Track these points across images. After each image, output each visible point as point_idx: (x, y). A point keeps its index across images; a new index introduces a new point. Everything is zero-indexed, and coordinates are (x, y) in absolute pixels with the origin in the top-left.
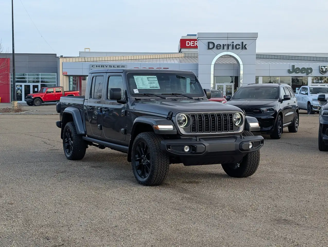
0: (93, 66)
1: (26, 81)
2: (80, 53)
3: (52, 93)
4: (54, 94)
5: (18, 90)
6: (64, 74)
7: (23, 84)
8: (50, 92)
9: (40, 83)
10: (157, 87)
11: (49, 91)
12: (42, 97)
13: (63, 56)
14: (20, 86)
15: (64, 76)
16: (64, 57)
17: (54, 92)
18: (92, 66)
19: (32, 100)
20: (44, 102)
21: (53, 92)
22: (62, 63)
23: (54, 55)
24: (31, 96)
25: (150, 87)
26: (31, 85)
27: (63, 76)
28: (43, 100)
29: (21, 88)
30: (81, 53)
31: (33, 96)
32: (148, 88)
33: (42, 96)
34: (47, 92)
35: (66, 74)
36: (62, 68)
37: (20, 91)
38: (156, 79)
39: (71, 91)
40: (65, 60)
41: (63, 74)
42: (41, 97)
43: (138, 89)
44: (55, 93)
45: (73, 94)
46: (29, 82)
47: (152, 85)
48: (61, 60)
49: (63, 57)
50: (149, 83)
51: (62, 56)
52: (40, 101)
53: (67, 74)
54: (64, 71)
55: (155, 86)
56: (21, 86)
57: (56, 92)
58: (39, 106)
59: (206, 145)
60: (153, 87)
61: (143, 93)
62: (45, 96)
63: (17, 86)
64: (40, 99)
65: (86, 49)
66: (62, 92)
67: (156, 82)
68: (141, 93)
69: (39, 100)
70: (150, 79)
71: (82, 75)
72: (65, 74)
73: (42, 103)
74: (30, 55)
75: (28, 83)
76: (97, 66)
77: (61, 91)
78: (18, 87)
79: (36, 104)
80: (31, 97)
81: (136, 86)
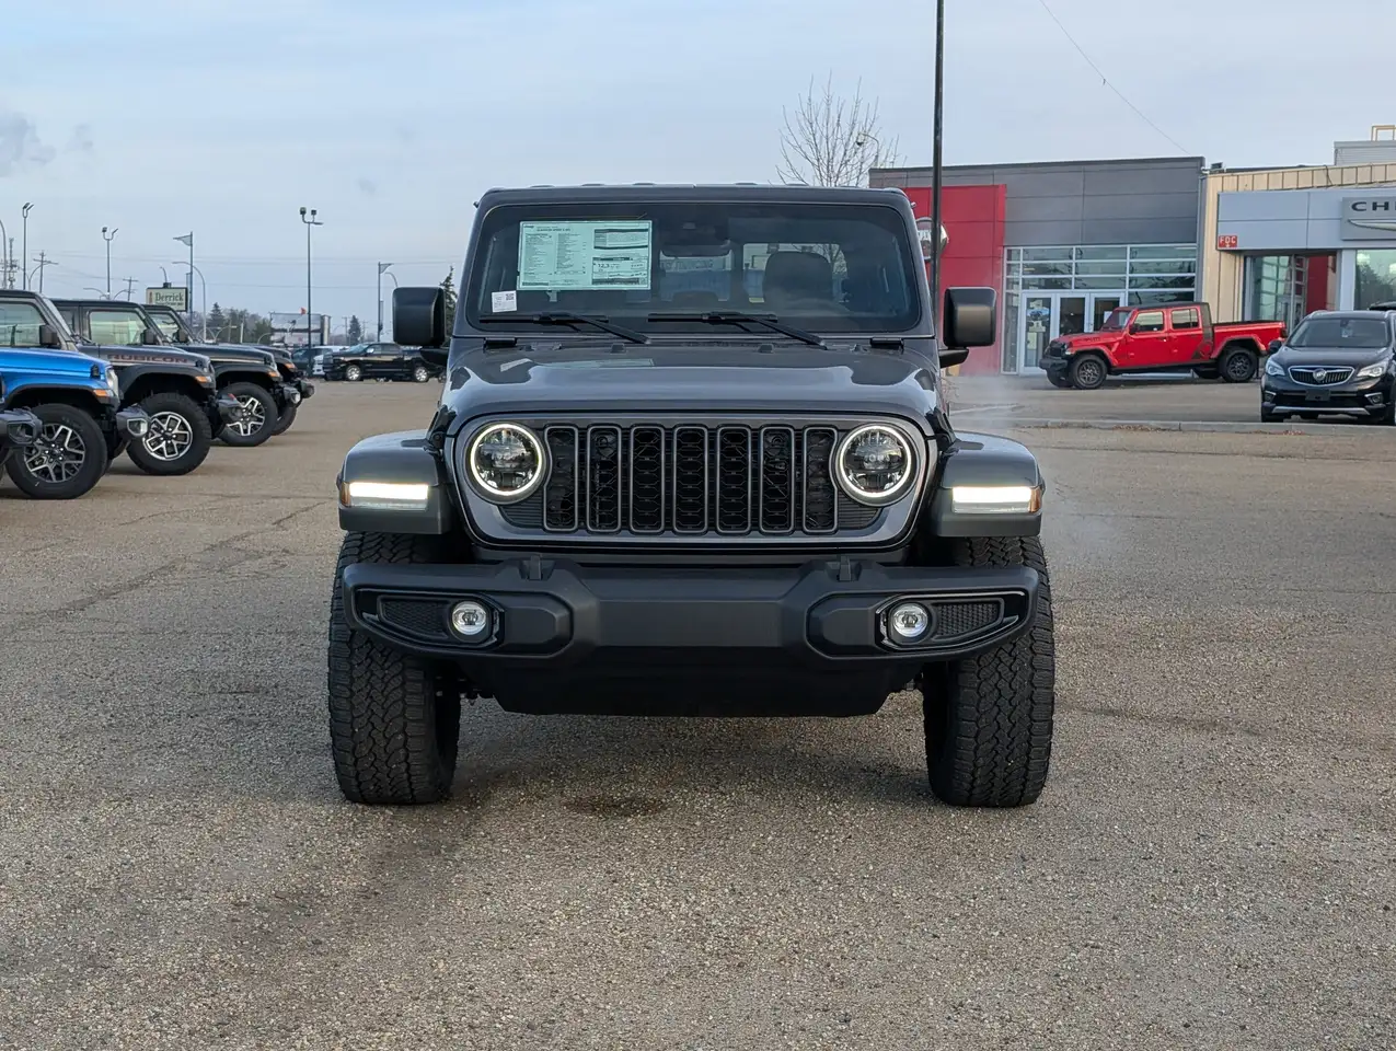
0: (1358, 207)
1: (1069, 281)
2: (1339, 148)
3: (1156, 334)
4: (1167, 335)
5: (1035, 320)
6: (1223, 244)
7: (1056, 296)
8: (1149, 328)
9: (1127, 290)
10: (636, 281)
11: (1142, 323)
12: (1110, 349)
13: (1224, 167)
14: (1041, 302)
15: (1223, 254)
16: (1229, 171)
17: (1166, 329)
18: (1354, 207)
19: (1065, 361)
20: (1118, 373)
21: (1161, 327)
22: (1218, 196)
23: (1193, 164)
24: (1063, 346)
25: (595, 282)
26: (1090, 297)
27: (1218, 253)
28: (1115, 362)
29: (1045, 312)
30: (1342, 148)
31: (1070, 345)
32: (584, 283)
33: (1110, 346)
34: (1134, 329)
35: (1231, 245)
36: (1218, 221)
37: (1040, 323)
38: (646, 239)
39: (1249, 322)
40: (1230, 183)
41: (1220, 246)
42: (1104, 349)
43: (519, 293)
44: (1169, 331)
45: (1254, 337)
46: (1081, 285)
47: (610, 271)
48: (1214, 185)
49: (1222, 172)
50: (595, 259)
51: (1219, 165)
52: (1099, 365)
53: (1235, 245)
54: (1227, 231)
55: (627, 276)
56: (1047, 303)
57: (1176, 326)
58: (1095, 388)
59: (576, 606)
60: (612, 281)
61: (535, 314)
62: (1125, 346)
63: (1032, 304)
64: (1099, 360)
65: (1379, 128)
66: (1201, 326)
67: (638, 255)
68: (527, 314)
69: (1096, 362)
70: (610, 240)
71: (1304, 247)
72: (1228, 247)
73: (1109, 377)
74: (1087, 167)
75: (1076, 288)
76: (1375, 207)
77: (1196, 324)
78: (1036, 309)
79: (1082, 381)
80: (1064, 351)
81: (518, 274)
